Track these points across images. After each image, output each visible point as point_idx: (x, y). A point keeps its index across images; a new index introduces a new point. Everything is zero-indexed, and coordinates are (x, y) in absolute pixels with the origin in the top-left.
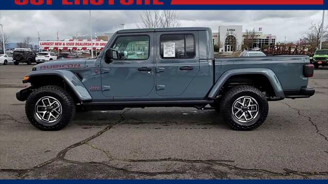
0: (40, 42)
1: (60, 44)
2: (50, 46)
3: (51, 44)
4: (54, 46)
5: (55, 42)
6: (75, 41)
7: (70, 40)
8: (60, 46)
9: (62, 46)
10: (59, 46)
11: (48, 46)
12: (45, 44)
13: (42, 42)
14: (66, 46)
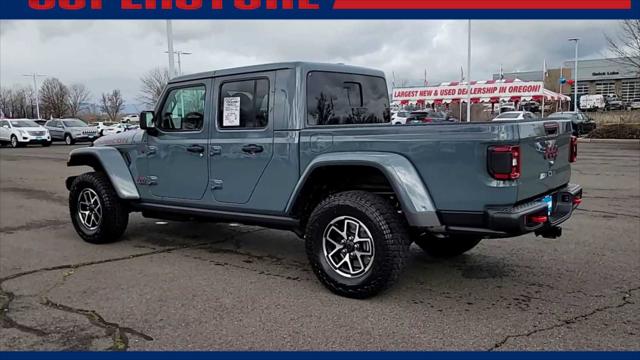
0: (394, 90)
1: (430, 93)
2: (411, 98)
3: (413, 94)
4: (418, 97)
5: (419, 90)
6: (499, 84)
7: (488, 82)
8: (430, 97)
9: (433, 97)
10: (427, 97)
11: (407, 98)
12: (403, 94)
13: (398, 91)
14: (439, 97)
